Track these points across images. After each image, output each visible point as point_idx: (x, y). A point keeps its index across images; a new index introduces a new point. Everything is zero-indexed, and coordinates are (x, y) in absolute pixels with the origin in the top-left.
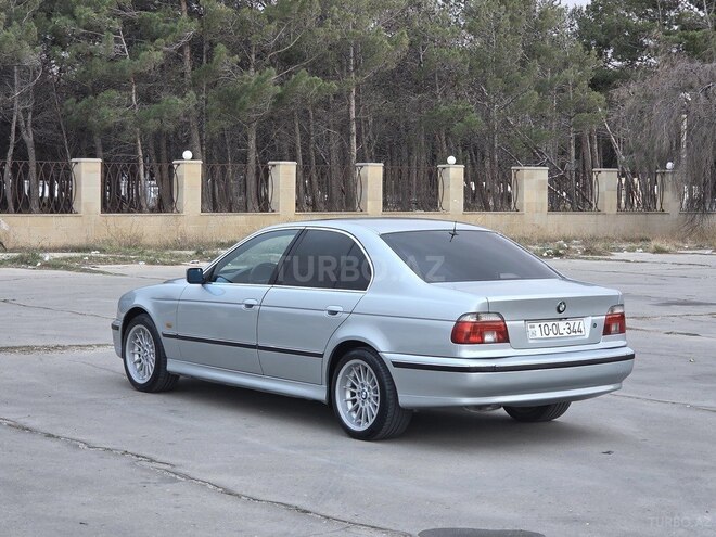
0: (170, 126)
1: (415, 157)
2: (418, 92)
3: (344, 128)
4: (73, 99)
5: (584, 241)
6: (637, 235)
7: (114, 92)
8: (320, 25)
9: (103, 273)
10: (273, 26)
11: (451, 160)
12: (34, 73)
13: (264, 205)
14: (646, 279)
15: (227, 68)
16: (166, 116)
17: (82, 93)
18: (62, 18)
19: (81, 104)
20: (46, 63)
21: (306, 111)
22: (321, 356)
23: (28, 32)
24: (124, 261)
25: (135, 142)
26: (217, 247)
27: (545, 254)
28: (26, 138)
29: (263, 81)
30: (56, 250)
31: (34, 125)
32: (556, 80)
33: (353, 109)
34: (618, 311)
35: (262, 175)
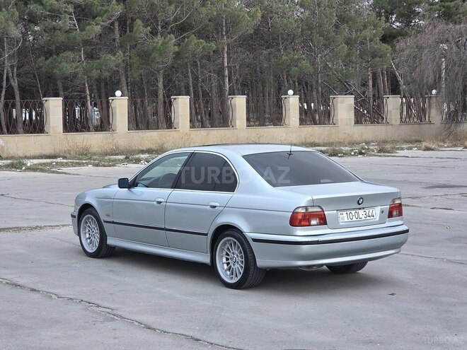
0: (106, 74)
1: (267, 89)
2: (268, 48)
3: (220, 72)
4: (42, 58)
5: (379, 143)
6: (413, 138)
7: (70, 52)
8: (203, 5)
9: (65, 173)
10: (172, 7)
11: (291, 92)
12: (17, 41)
13: (170, 125)
14: (419, 170)
15: (142, 35)
16: (104, 67)
17: (48, 54)
18: (35, 5)
19: (48, 61)
20: (24, 35)
21: (195, 62)
22: (206, 235)
23: (12, 16)
24: (79, 164)
25: (84, 84)
26: (139, 153)
27: (353, 153)
28: (13, 84)
29: (166, 43)
30: (34, 158)
31: (18, 75)
32: (358, 37)
33: (226, 60)
34: (397, 202)
35: (167, 104)
